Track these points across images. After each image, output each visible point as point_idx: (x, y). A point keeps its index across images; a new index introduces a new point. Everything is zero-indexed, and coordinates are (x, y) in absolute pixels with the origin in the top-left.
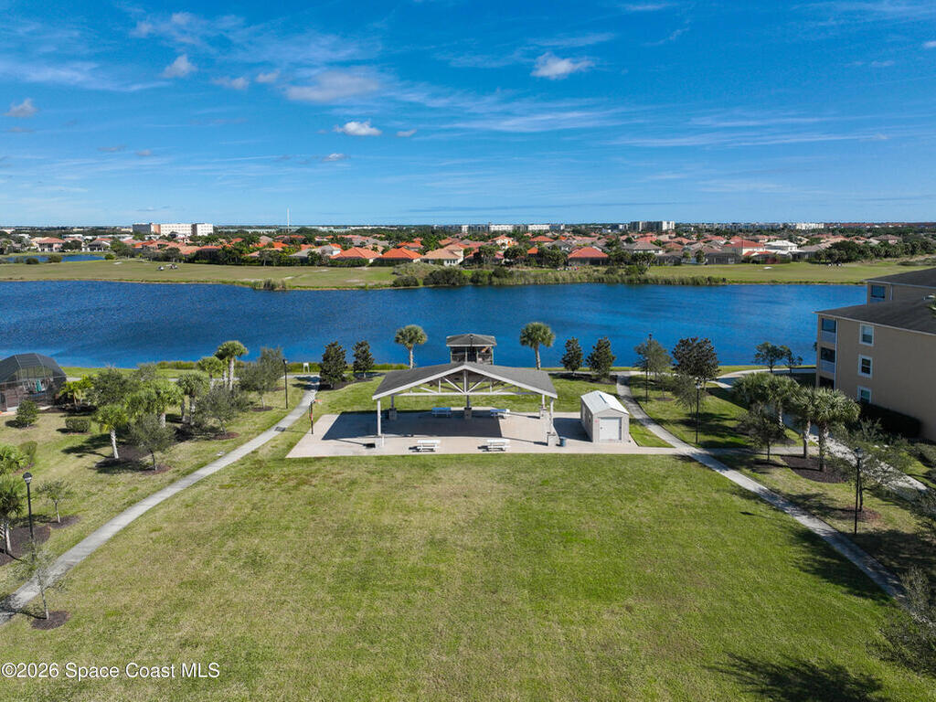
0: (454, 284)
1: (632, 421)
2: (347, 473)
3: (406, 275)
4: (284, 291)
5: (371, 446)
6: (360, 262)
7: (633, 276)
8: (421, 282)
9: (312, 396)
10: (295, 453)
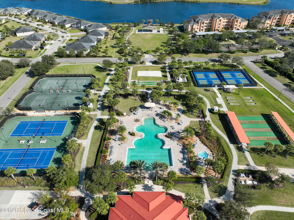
1: (164, 30)
4: (114, 4)
5: (142, 33)
8: (139, 1)
9: (134, 28)
10: (136, 33)
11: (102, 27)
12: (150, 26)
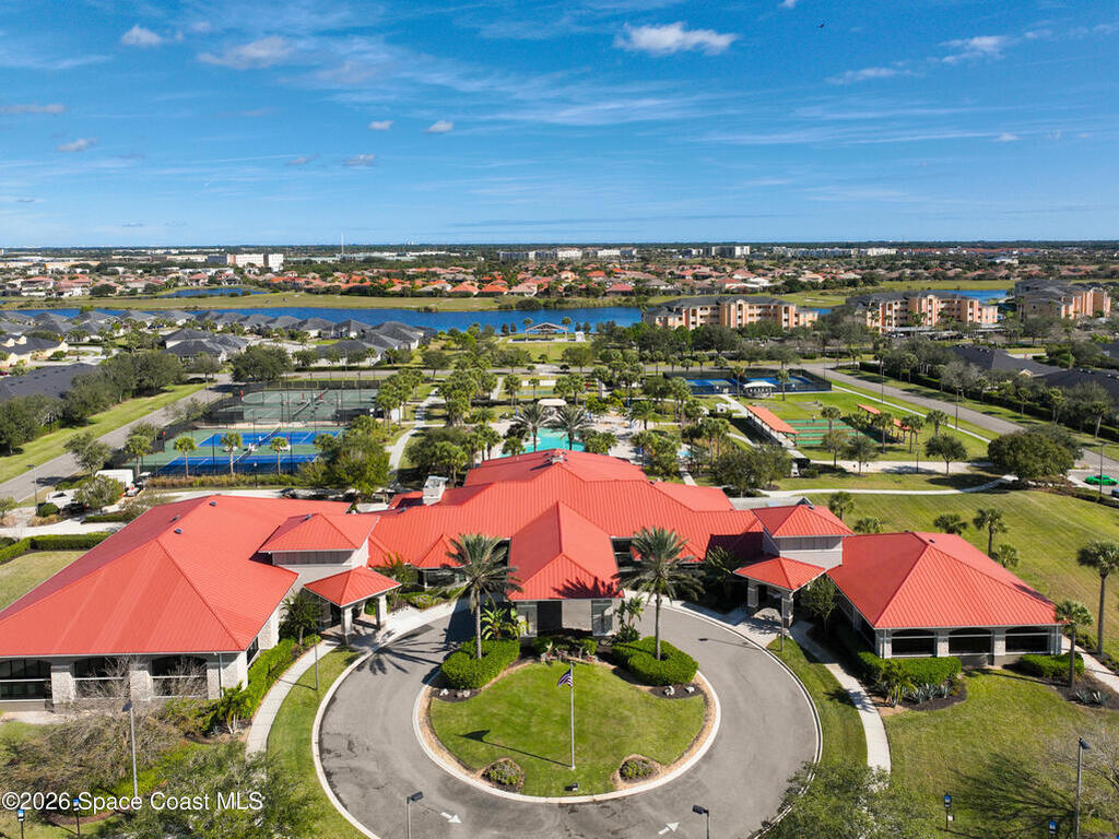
0: (533, 309)
3: (504, 303)
6: (467, 295)
7: (640, 303)
8: (514, 307)
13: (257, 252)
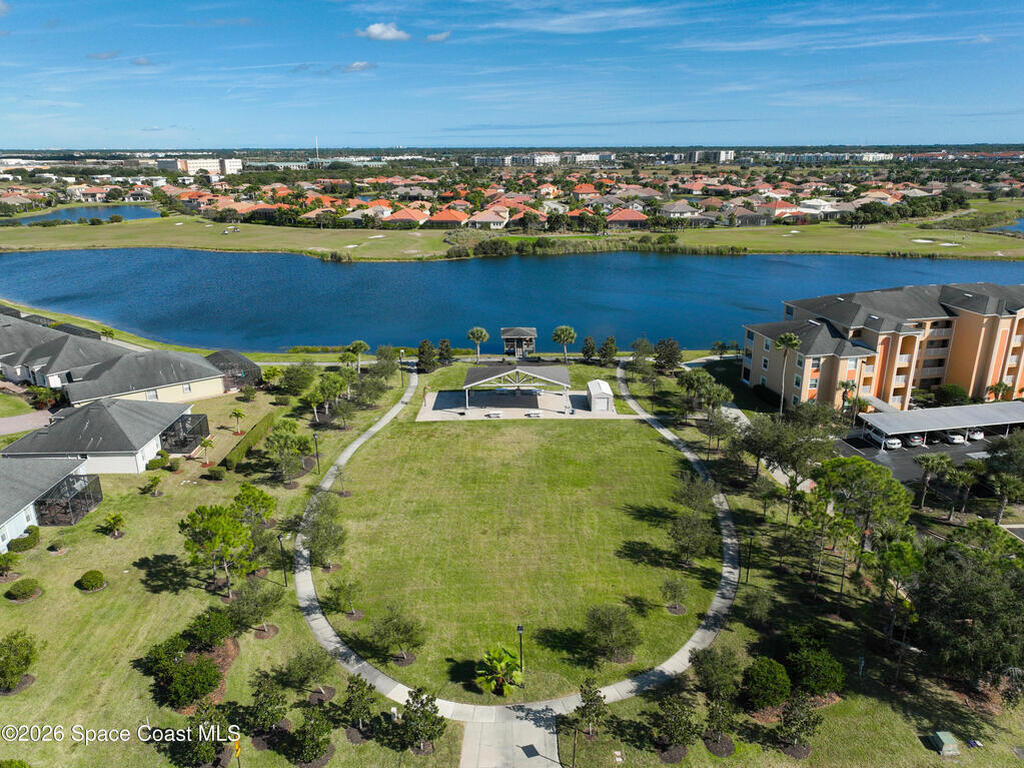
0: (501, 254)
1: (616, 396)
2: (453, 430)
3: (457, 245)
4: (350, 263)
5: (463, 414)
6: (409, 225)
7: (664, 245)
8: (471, 252)
9: (415, 378)
10: (420, 418)
11: (187, 375)
12: (521, 370)
13: (212, 157)
